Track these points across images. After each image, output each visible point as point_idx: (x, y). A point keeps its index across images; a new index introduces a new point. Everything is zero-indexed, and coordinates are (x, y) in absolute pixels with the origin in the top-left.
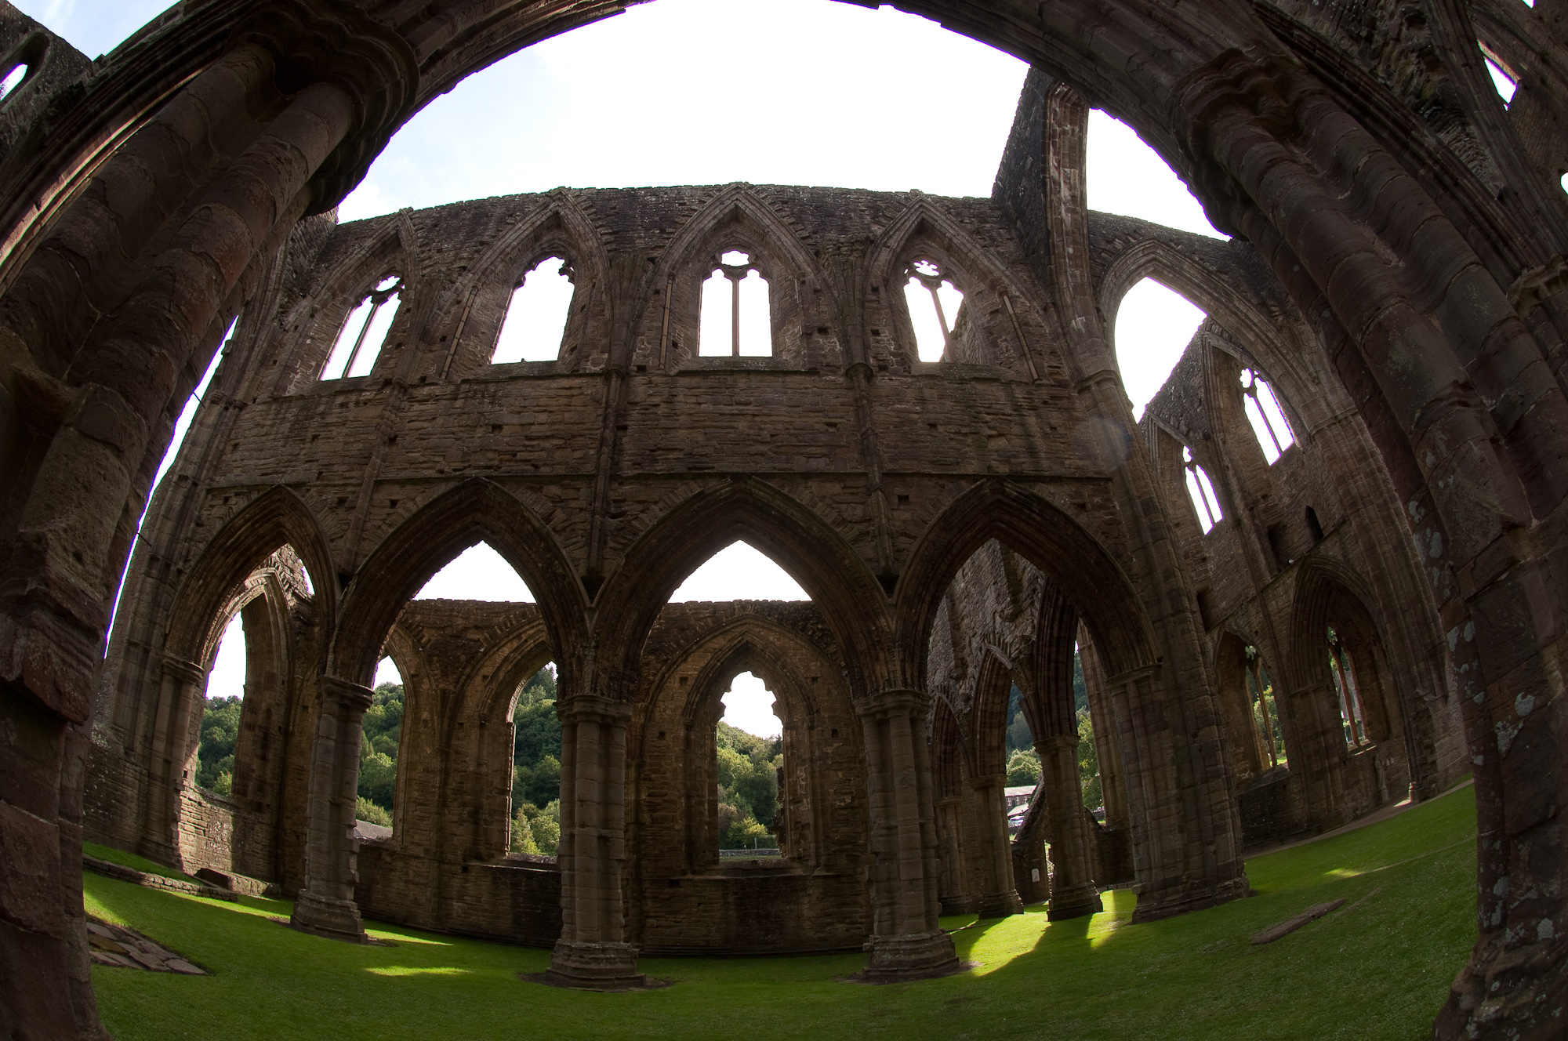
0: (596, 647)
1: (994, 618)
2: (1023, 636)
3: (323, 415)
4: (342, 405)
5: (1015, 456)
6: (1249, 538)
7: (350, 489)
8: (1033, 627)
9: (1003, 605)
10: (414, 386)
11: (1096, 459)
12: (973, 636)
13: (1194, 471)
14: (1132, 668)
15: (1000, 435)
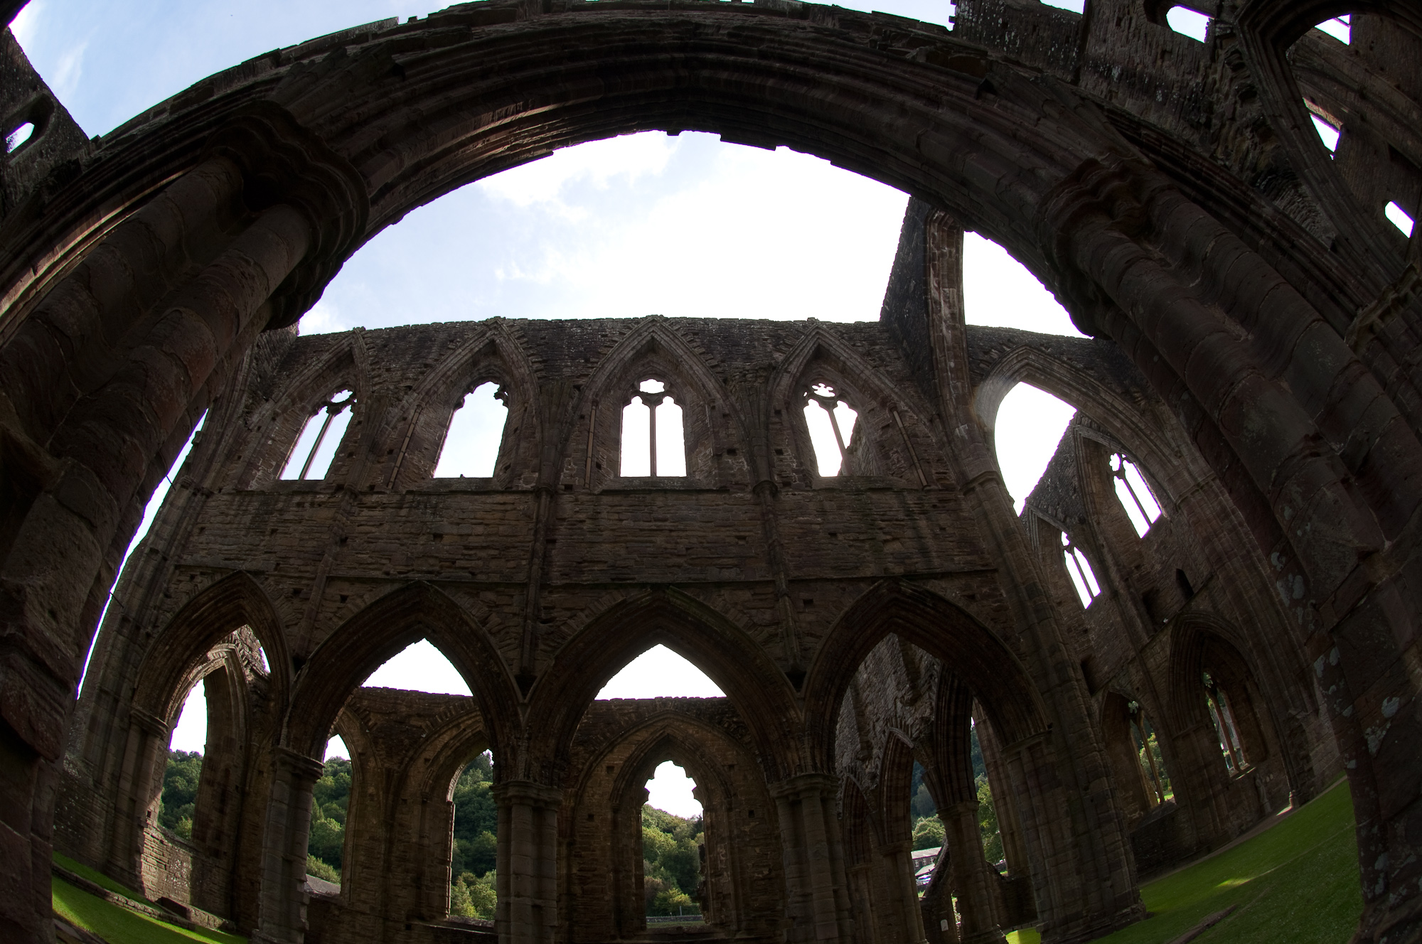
0: (529, 739)
1: (895, 704)
2: (922, 718)
3: (281, 511)
4: (299, 505)
5: (908, 558)
6: (1126, 606)
7: (304, 582)
8: (932, 709)
9: (903, 692)
10: (364, 494)
11: (982, 553)
12: (877, 721)
13: (1072, 553)
14: (1025, 737)
15: (894, 539)
